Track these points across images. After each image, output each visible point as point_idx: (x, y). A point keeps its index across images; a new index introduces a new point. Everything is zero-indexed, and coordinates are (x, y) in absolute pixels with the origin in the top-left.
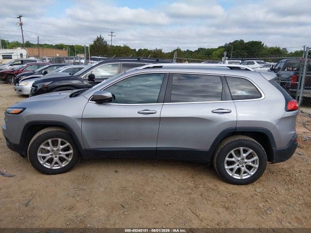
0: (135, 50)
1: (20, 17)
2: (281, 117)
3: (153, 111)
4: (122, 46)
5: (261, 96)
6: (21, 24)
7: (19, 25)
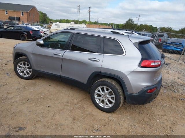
0: (157, 27)
1: (90, 8)
2: (132, 71)
3: (59, 54)
4: (144, 24)
5: (123, 53)
6: (90, 12)
7: (89, 12)
